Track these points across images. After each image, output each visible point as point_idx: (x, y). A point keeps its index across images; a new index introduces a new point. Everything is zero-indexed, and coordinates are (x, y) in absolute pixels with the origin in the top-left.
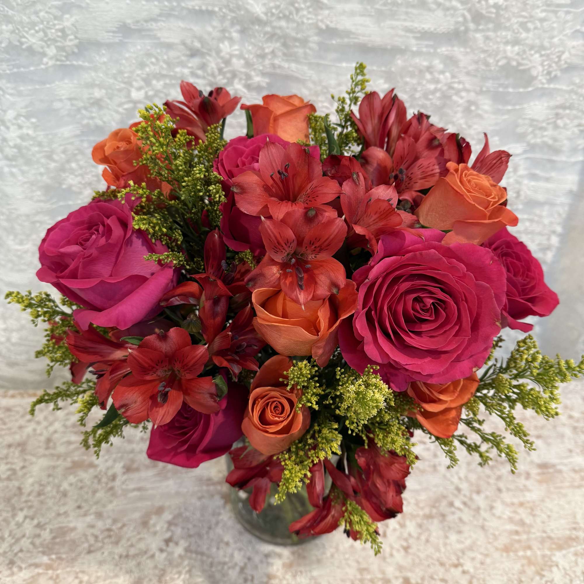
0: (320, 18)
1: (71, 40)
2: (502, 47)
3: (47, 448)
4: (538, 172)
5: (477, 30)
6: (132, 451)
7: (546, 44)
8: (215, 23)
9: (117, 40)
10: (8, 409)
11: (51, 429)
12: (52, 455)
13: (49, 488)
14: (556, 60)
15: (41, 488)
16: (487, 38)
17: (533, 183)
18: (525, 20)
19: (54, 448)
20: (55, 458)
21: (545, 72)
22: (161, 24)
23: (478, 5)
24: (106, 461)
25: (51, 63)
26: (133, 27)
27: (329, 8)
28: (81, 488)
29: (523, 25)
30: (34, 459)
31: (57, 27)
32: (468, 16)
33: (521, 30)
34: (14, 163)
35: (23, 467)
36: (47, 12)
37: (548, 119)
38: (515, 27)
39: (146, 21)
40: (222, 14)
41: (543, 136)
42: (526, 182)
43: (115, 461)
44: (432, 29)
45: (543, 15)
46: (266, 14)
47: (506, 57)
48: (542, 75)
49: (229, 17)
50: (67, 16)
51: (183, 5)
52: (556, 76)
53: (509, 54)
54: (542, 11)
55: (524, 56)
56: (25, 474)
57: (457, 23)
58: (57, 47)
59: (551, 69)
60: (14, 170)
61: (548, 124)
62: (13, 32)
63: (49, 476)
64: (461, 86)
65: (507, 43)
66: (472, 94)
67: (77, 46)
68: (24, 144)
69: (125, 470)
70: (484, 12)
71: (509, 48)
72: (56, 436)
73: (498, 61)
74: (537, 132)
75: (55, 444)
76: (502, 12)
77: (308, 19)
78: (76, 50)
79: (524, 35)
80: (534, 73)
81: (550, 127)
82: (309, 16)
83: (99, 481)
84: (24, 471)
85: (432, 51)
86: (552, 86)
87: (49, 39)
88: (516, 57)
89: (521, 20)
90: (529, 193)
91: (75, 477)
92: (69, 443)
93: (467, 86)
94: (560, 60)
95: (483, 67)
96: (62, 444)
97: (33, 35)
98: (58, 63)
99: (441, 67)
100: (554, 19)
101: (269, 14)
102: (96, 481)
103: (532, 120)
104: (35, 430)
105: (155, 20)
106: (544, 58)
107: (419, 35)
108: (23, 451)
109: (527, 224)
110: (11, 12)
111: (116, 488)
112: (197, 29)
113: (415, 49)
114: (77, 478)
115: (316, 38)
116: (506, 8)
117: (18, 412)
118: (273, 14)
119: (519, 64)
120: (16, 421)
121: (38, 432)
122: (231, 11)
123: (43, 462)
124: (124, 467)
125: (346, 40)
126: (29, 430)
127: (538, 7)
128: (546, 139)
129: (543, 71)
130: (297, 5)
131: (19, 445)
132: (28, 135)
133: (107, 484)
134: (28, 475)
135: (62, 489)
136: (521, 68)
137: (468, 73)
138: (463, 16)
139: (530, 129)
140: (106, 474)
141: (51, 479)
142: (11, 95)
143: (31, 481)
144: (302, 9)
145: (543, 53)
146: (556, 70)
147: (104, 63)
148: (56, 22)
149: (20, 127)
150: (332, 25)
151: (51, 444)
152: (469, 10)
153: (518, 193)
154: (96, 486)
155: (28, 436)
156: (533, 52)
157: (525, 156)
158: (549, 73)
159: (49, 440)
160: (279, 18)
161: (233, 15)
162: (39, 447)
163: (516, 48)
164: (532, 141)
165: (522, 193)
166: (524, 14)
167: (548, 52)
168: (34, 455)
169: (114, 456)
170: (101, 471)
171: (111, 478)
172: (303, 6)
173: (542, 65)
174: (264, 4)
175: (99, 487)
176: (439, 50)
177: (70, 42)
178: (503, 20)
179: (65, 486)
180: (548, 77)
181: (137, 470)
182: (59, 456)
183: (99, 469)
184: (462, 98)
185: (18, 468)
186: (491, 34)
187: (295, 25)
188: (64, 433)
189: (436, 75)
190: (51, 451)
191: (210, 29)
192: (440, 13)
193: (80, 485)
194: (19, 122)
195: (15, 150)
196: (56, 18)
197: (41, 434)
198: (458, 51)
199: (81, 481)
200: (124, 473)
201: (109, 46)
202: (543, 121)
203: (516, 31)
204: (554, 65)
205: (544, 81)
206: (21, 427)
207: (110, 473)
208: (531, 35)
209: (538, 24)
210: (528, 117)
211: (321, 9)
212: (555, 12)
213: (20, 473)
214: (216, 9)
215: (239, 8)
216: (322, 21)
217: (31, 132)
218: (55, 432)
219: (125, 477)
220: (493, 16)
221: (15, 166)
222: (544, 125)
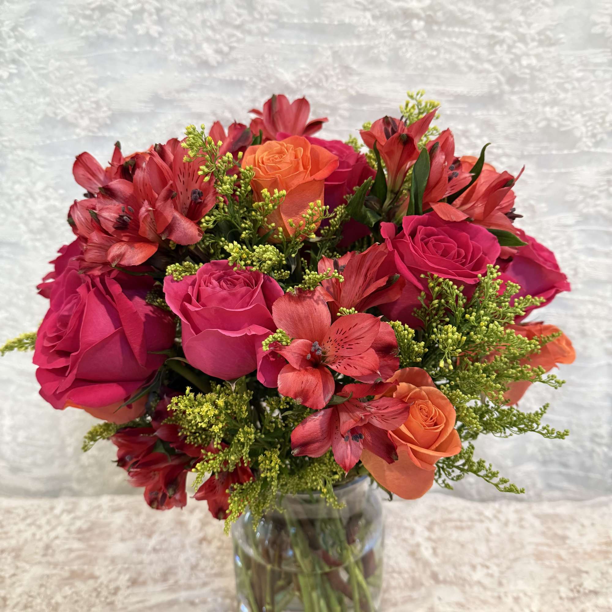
0: (350, 84)
1: (104, 112)
2: (540, 108)
3: (45, 555)
4: (595, 246)
5: (513, 93)
6: (141, 563)
7: (587, 103)
8: (246, 93)
9: (148, 110)
10: (8, 511)
11: (53, 534)
12: (49, 563)
13: (39, 601)
14: (600, 121)
15: (30, 599)
16: (524, 100)
17: (591, 259)
18: (562, 81)
19: (53, 555)
20: (52, 567)
21: (590, 134)
22: (192, 95)
23: (511, 67)
24: (110, 572)
25: (83, 133)
26: (165, 98)
27: (359, 74)
28: (76, 601)
29: (560, 86)
30: (27, 567)
31: (93, 99)
32: (503, 79)
33: (558, 91)
34: (38, 237)
35: (14, 575)
36: (84, 85)
37: (600, 186)
38: (553, 87)
39: (178, 91)
40: (251, 83)
41: (596, 205)
42: (582, 257)
43: (119, 573)
44: (465, 93)
45: (580, 74)
46: (295, 82)
47: (546, 119)
48: (587, 137)
49: (259, 87)
50: (102, 89)
51: (214, 75)
52: (602, 140)
53: (549, 115)
54: (580, 71)
55: (565, 117)
56: (14, 583)
57: (491, 85)
58: (91, 119)
59: (595, 131)
60: (38, 244)
61: (601, 191)
62: (49, 104)
63: (41, 586)
64: (500, 151)
65: (545, 104)
66: (514, 160)
67: (109, 117)
68: (51, 216)
69: (129, 584)
70: (518, 73)
71: (547, 109)
72: (57, 542)
73: (538, 123)
74: (589, 200)
75: (54, 551)
76: (537, 74)
77: (338, 85)
78: (108, 122)
79: (562, 96)
80: (578, 134)
81: (603, 195)
82: (340, 83)
83: (98, 595)
84: (14, 579)
85: (466, 114)
86: (599, 150)
87: (84, 111)
88: (557, 118)
89: (557, 80)
90: (587, 270)
91: (70, 589)
92: (71, 550)
93: (508, 151)
94: (604, 122)
95: (522, 130)
96: (62, 551)
97: (68, 107)
98: (91, 134)
99: (477, 131)
100: (592, 78)
101: (299, 83)
102: (94, 594)
103: (582, 187)
104: (34, 535)
105: (186, 91)
106: (587, 118)
107: (451, 99)
108: (17, 557)
109: (590, 307)
110: (49, 85)
111: (116, 603)
112: (227, 98)
113: (448, 112)
114: (73, 590)
115: (346, 105)
116: (540, 70)
117: (18, 515)
118: (302, 82)
119: (560, 125)
120: (16, 524)
121: (38, 537)
122: (262, 80)
123: (38, 570)
124: (129, 580)
125: (377, 106)
126: (28, 535)
127: (574, 67)
128: (599, 208)
129: (587, 132)
130: (326, 72)
131: (13, 550)
132: (54, 206)
133: (106, 598)
134: (17, 585)
135: (53, 601)
136: (563, 129)
137: (507, 138)
138: (497, 78)
139: (581, 197)
140: (107, 586)
141: (43, 589)
142: (43, 166)
143: (19, 590)
144: (332, 76)
145: (585, 113)
146: (601, 133)
147: (135, 133)
148: (91, 95)
149: (47, 199)
150: (362, 91)
151: (50, 551)
152: (503, 73)
153: (575, 270)
154: (93, 599)
155: (26, 541)
156: (573, 113)
157: (578, 228)
158: (594, 136)
159: (47, 547)
160: (309, 86)
161: (263, 84)
162: (36, 553)
163: (556, 109)
164: (585, 211)
165: (580, 270)
166: (560, 74)
167: (590, 112)
168: (27, 562)
169: (119, 566)
170: (101, 584)
171: (113, 591)
172: (332, 73)
173: (585, 125)
174: (294, 73)
175: (97, 601)
176: (474, 114)
177: (103, 114)
178: (538, 82)
179: (58, 598)
180: (593, 140)
181: (144, 583)
182: (56, 565)
183: (99, 581)
184: (502, 163)
185: (7, 576)
186: (527, 96)
187: (325, 92)
188: (67, 539)
189: (473, 139)
190: (49, 558)
191: (240, 99)
192: (472, 76)
193: (76, 598)
194: (47, 193)
195: (40, 223)
196: (92, 90)
197: (40, 539)
198: (494, 115)
199: (77, 593)
200: (128, 587)
201: (141, 116)
202: (594, 188)
203: (553, 92)
204: (598, 126)
205: (590, 144)
206: (20, 531)
207: (112, 586)
208: (569, 95)
209: (576, 84)
210: (577, 183)
211: (351, 74)
212: (593, 71)
213: (8, 581)
214: (247, 79)
215: (269, 77)
216: (352, 87)
217: (57, 204)
218: (57, 538)
219: (129, 591)
220: (528, 76)
221: (38, 240)
222: (595, 192)
